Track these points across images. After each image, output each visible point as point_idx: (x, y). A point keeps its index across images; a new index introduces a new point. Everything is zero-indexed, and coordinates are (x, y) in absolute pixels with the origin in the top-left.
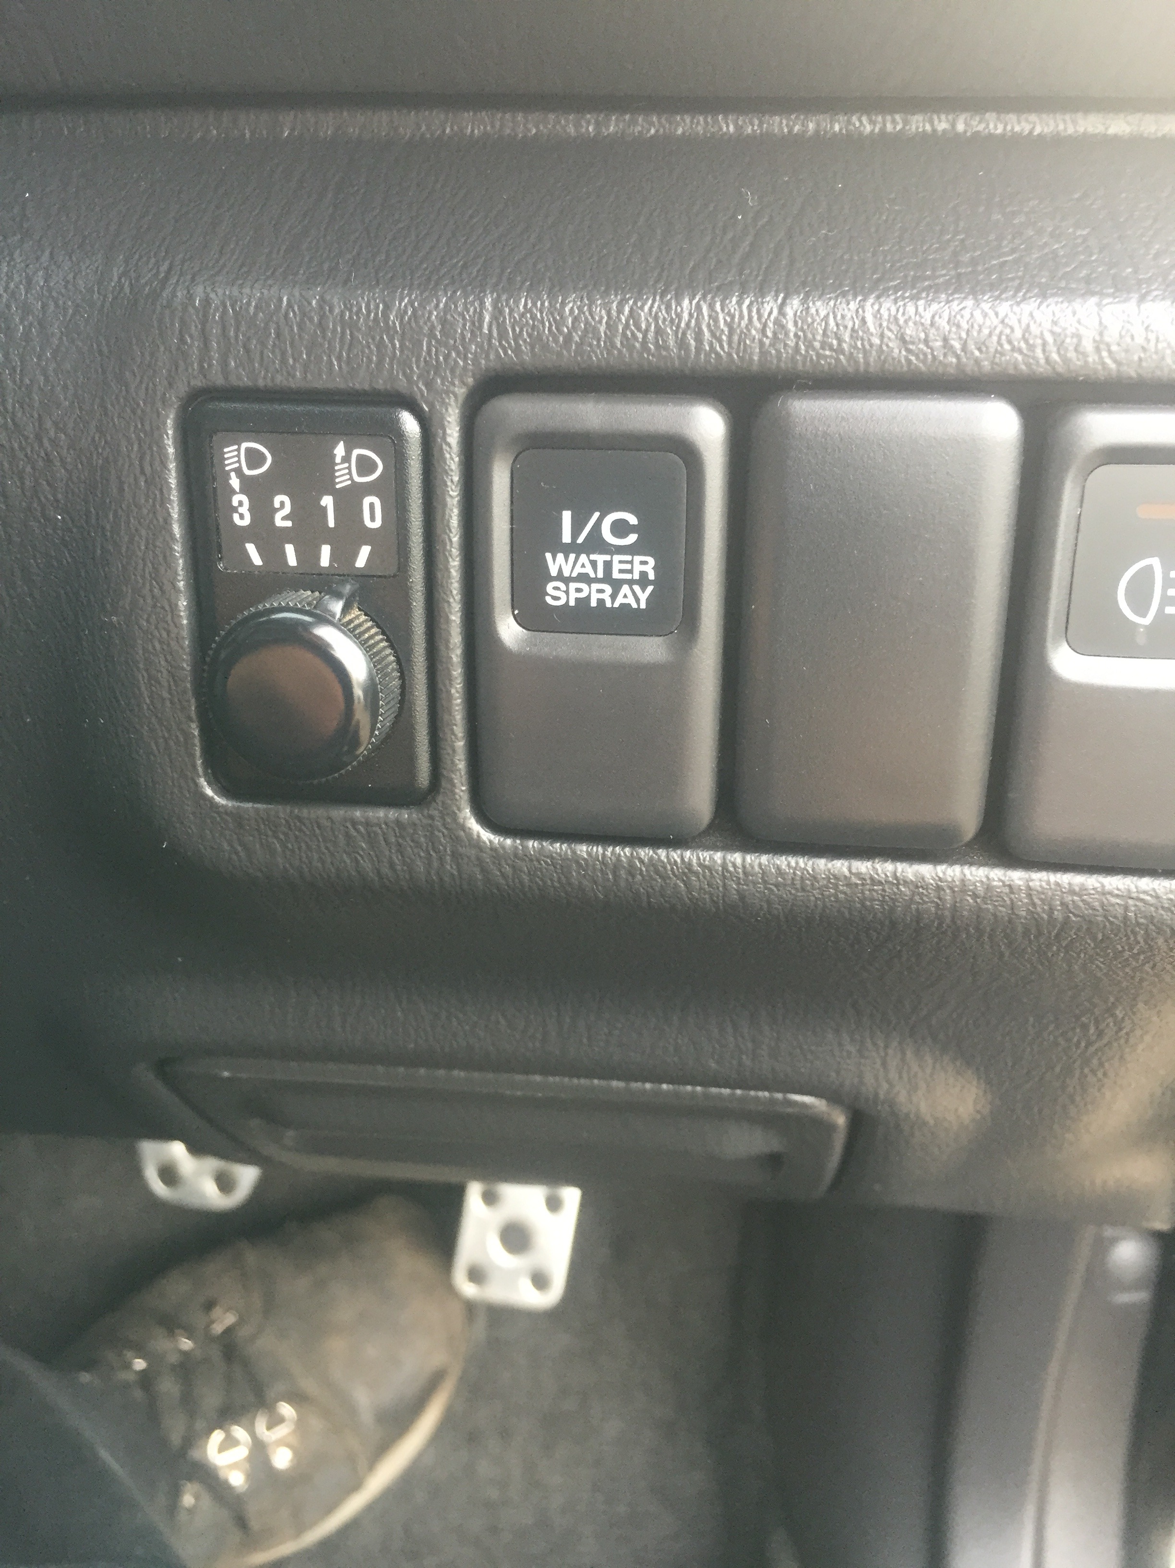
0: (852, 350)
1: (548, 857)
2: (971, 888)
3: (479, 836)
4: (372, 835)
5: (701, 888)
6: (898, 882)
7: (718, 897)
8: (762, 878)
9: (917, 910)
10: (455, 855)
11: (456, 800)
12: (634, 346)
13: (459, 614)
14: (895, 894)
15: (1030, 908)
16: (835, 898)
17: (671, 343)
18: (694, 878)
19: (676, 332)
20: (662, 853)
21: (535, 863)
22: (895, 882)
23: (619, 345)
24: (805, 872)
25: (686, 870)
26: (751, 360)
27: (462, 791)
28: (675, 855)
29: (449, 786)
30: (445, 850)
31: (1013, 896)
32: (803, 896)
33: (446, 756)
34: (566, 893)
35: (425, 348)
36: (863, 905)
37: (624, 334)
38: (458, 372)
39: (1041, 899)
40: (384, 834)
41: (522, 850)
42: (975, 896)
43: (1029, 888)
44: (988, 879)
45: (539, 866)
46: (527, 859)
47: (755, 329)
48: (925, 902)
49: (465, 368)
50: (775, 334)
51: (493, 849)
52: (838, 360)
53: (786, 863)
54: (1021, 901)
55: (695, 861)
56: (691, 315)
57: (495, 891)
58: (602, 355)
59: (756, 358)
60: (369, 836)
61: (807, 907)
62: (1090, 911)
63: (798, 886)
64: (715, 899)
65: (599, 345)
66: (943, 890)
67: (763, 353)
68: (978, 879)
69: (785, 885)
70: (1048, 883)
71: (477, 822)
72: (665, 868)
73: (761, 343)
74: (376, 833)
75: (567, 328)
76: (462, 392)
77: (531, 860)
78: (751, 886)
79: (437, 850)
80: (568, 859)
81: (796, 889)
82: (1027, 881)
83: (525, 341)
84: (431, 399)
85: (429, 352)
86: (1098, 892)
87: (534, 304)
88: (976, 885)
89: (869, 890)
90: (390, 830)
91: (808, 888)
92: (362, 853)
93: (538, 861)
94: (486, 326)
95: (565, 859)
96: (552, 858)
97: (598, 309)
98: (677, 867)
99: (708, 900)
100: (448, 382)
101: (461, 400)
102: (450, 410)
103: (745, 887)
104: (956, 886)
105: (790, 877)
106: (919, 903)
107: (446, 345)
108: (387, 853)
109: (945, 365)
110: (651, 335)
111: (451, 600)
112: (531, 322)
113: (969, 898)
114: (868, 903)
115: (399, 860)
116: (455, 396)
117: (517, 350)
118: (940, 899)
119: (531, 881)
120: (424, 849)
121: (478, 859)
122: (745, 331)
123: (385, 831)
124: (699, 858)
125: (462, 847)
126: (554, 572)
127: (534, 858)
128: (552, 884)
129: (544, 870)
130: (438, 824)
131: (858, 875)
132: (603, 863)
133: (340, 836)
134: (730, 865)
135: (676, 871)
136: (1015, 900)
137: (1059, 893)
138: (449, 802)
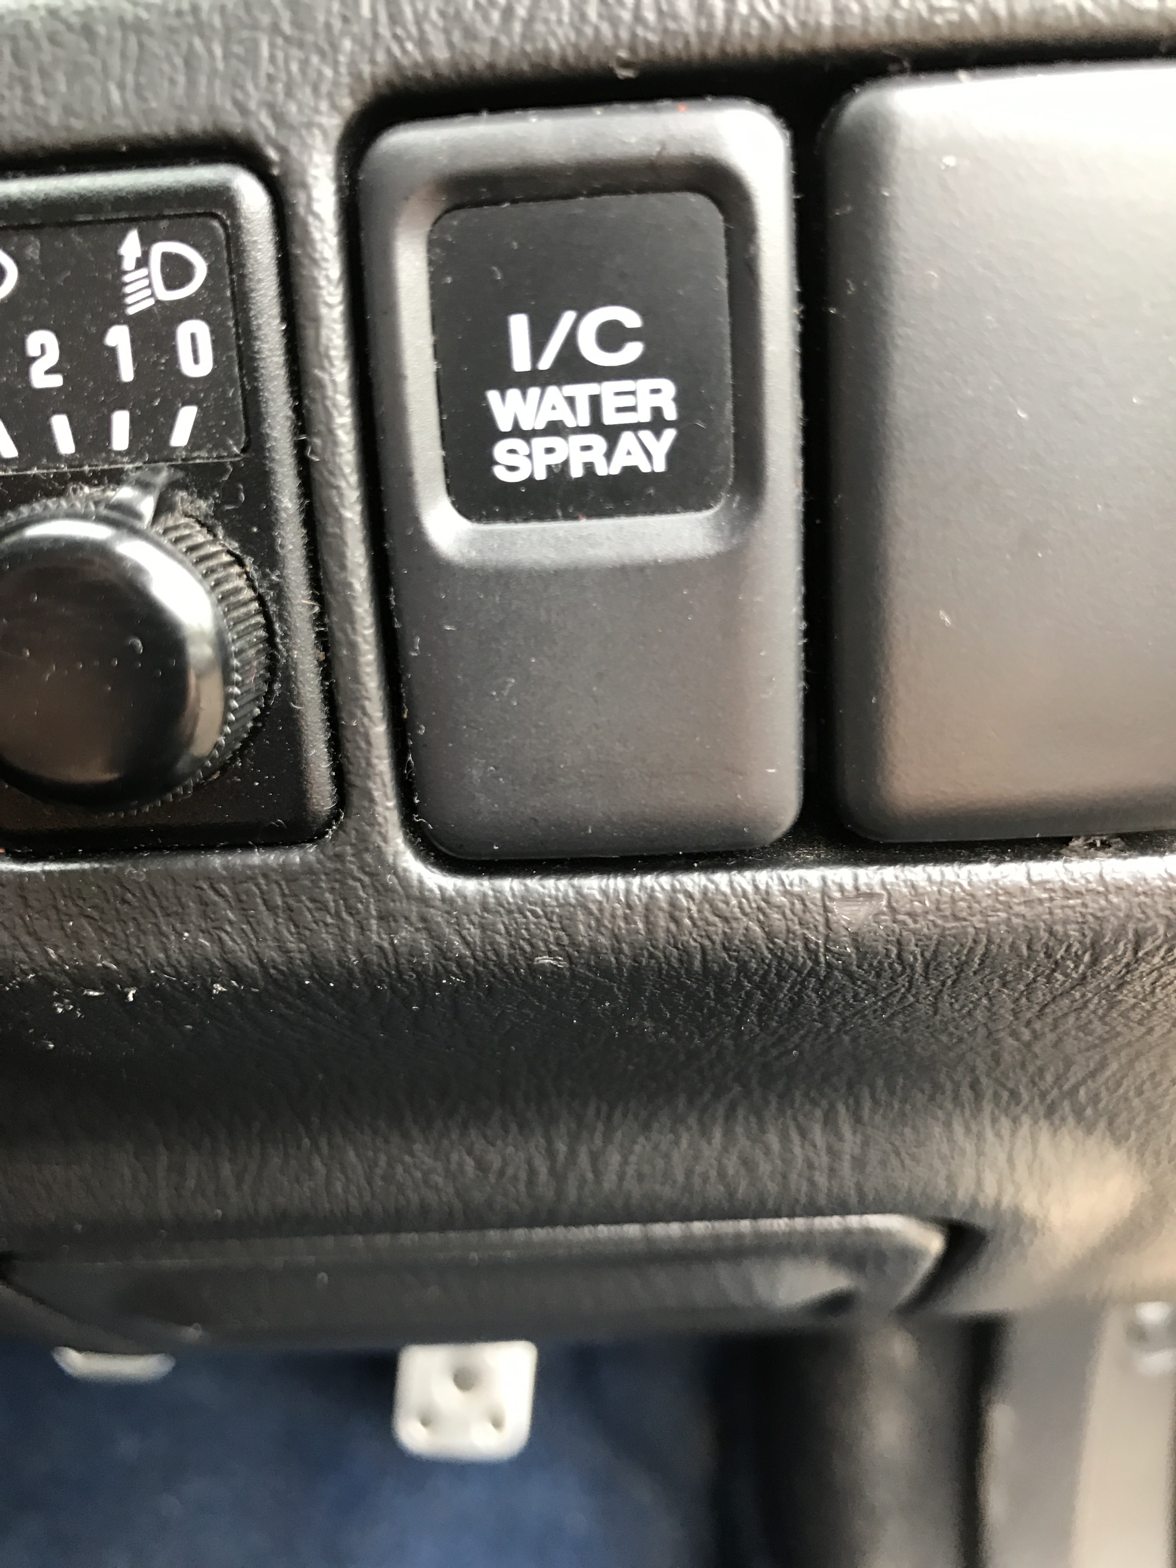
1: (535, 904)
3: (421, 882)
5: (788, 931)
11: (379, 825)
13: (358, 508)
16: (1008, 926)
18: (776, 916)
25: (763, 904)
29: (366, 804)
30: (367, 909)
38: (325, 88)
40: (262, 892)
46: (502, 910)
49: (336, 83)
74: (248, 893)
79: (354, 912)
80: (570, 905)
84: (282, 141)
90: (275, 886)
91: (964, 914)
92: (229, 929)
93: (521, 912)
96: (544, 905)
98: (748, 899)
107: (301, 45)
108: (271, 925)
115: (291, 933)
116: (325, 133)
119: (512, 946)
120: (333, 911)
121: (424, 919)
123: (265, 887)
125: (394, 901)
127: (513, 908)
133: (191, 904)
138: (368, 828)
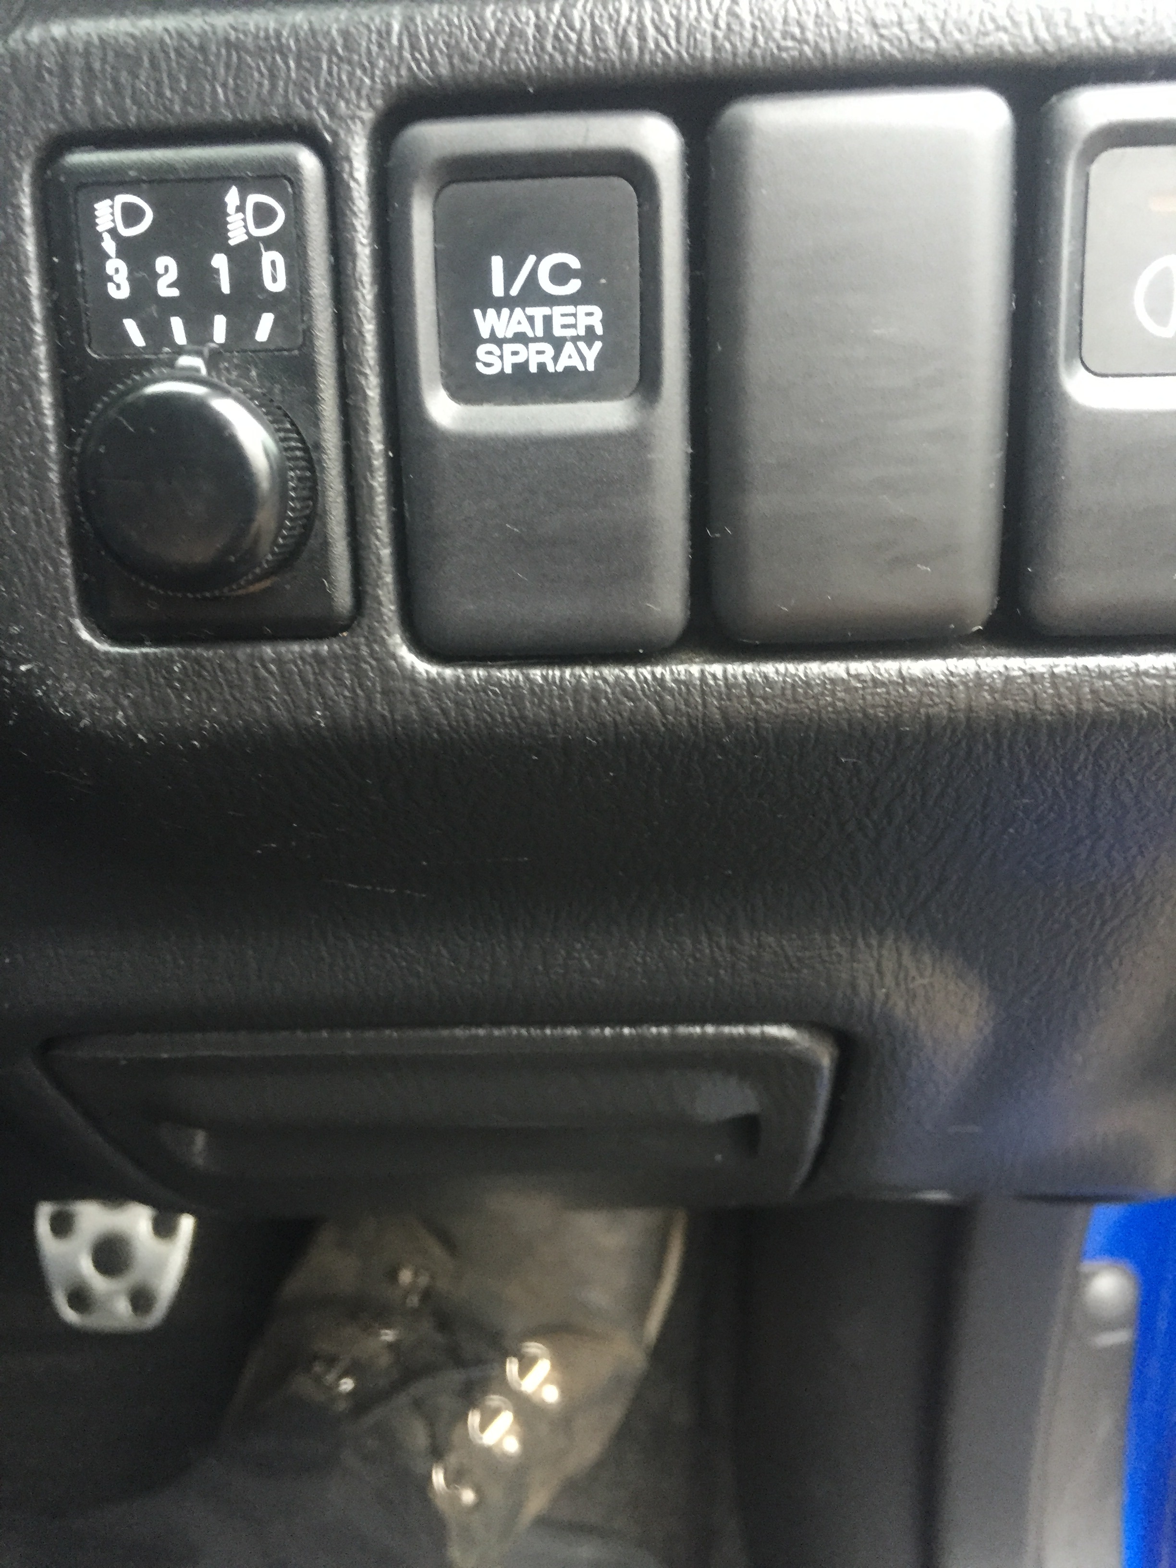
0: (818, 39)
2: (988, 681)
4: (287, 675)
6: (904, 680)
7: (697, 720)
8: (749, 691)
9: (928, 716)
10: (387, 692)
12: (568, 50)
14: (900, 696)
15: (1056, 700)
17: (611, 42)
19: (616, 31)
20: (630, 671)
21: (482, 694)
22: (900, 681)
23: (549, 47)
24: (797, 679)
26: (703, 57)
27: (391, 610)
28: (646, 671)
31: (1035, 687)
32: (796, 709)
33: (372, 568)
34: (520, 730)
35: (325, 66)
36: (865, 715)
37: (556, 37)
39: (1067, 688)
41: (466, 680)
42: (992, 690)
43: (1053, 675)
44: (1006, 667)
45: (487, 698)
47: (707, 22)
48: (936, 704)
50: (729, 26)
51: (431, 681)
52: (801, 52)
53: (774, 670)
54: (1045, 692)
55: (668, 677)
56: (631, 10)
57: (435, 735)
58: (531, 62)
59: (709, 55)
60: (283, 676)
61: (801, 722)
62: (1125, 698)
63: (789, 697)
64: (694, 722)
65: (527, 51)
66: (956, 686)
67: (717, 49)
68: (994, 670)
69: (774, 696)
70: (1076, 668)
71: (410, 650)
72: (633, 686)
73: (714, 38)
75: (491, 34)
76: (368, 115)
77: (476, 692)
78: (735, 700)
81: (788, 701)
82: (1051, 667)
83: (441, 51)
85: (330, 73)
86: (1131, 674)
87: (450, 9)
88: (993, 678)
89: (872, 694)
94: (395, 36)
95: (515, 686)
97: (524, 10)
99: (685, 724)
100: (353, 104)
101: (369, 126)
102: (357, 138)
103: (728, 703)
104: (971, 680)
105: (780, 687)
106: (930, 706)
109: (922, 51)
110: (587, 36)
111: (368, 371)
112: (447, 29)
113: (986, 694)
114: (871, 711)
117: (433, 63)
118: (952, 698)
122: (694, 23)
124: (672, 672)
126: (485, 334)
128: (503, 718)
129: (493, 703)
130: (365, 651)
131: (857, 677)
132: (562, 687)
134: (709, 677)
135: (647, 691)
136: (1039, 691)
137: (1087, 678)
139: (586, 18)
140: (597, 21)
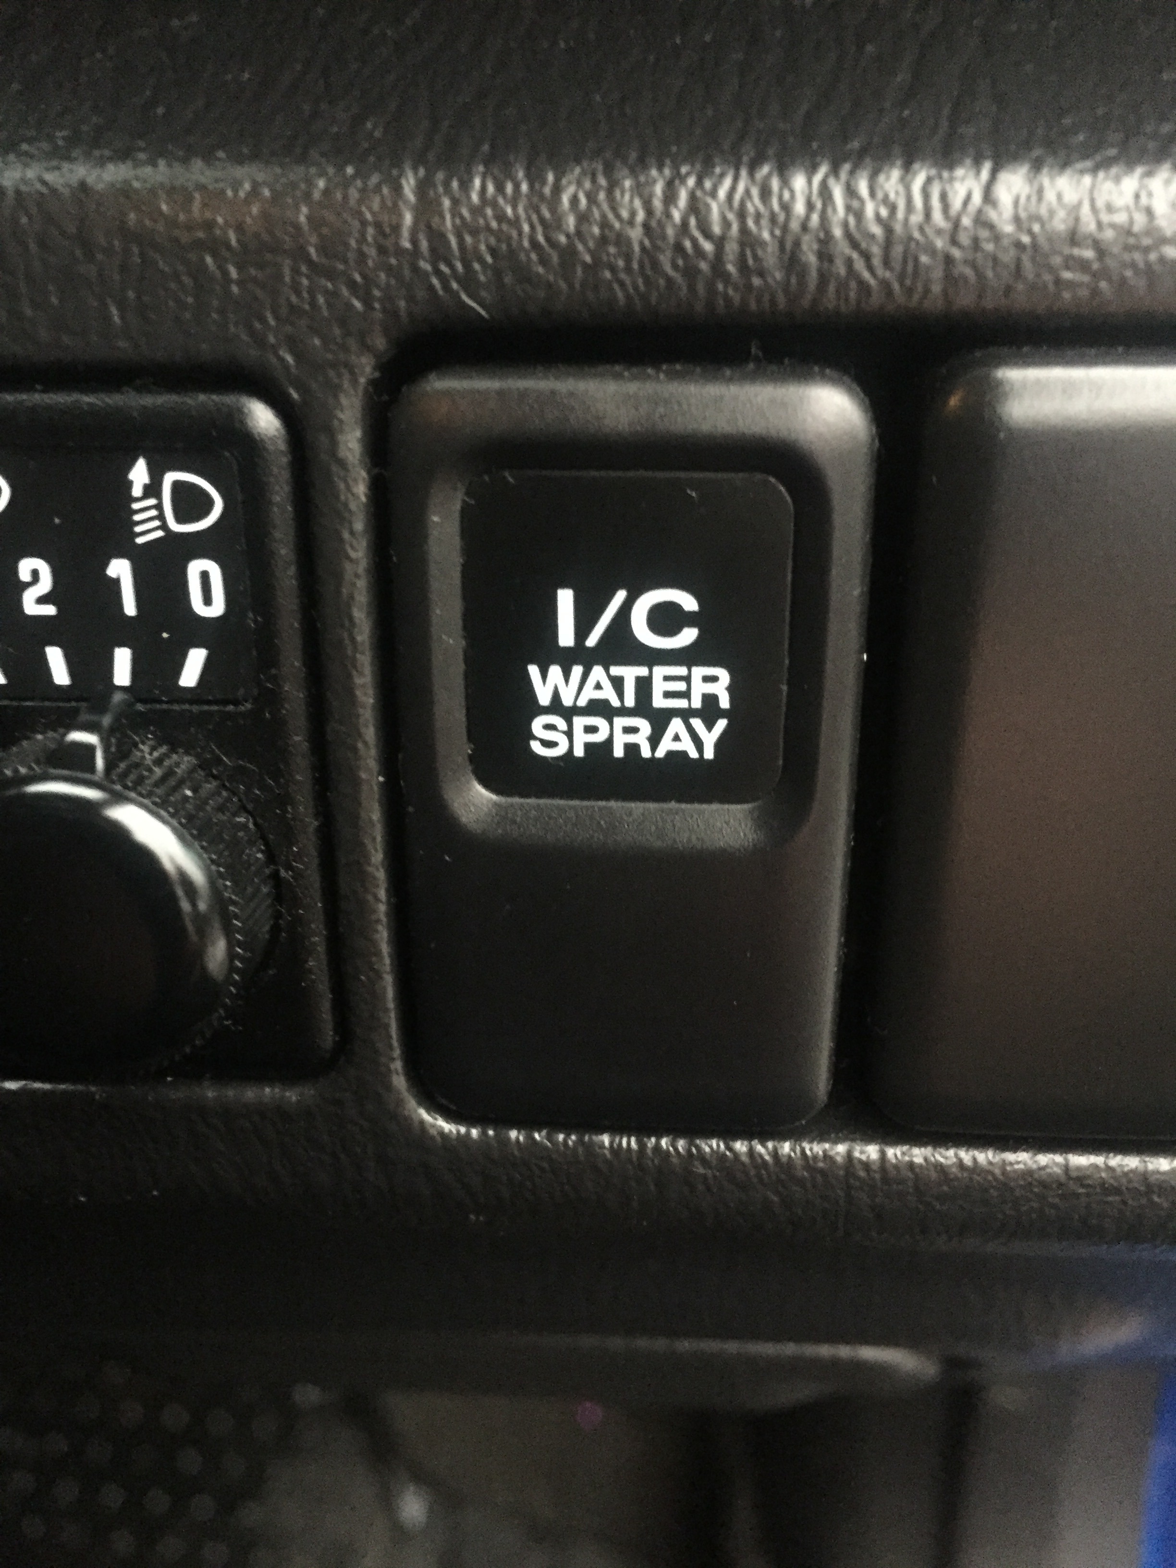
0: (1127, 274)
4: (239, 1133)
7: (836, 1214)
8: (915, 1187)
10: (381, 1159)
14: (1142, 1208)
17: (772, 261)
19: (781, 242)
20: (741, 1146)
23: (666, 265)
26: (927, 293)
27: (394, 1060)
32: (985, 1214)
37: (678, 247)
41: (499, 1145)
45: (530, 1175)
47: (939, 234)
50: (975, 242)
53: (955, 1159)
56: (810, 206)
59: (936, 289)
60: (231, 1134)
63: (976, 1198)
67: (951, 279)
69: (954, 1197)
71: (419, 1104)
72: (746, 1173)
73: (948, 261)
75: (568, 236)
76: (365, 364)
77: (515, 1165)
78: (895, 1197)
81: (973, 1203)
87: (500, 188)
94: (405, 233)
95: (573, 1158)
97: (627, 197)
99: (818, 1217)
100: (336, 343)
101: (363, 376)
102: (342, 399)
103: (884, 1199)
105: (963, 1186)
111: (361, 745)
122: (917, 234)
126: (544, 699)
128: (550, 1197)
130: (352, 1112)
134: (859, 1164)
135: (765, 1178)
139: (731, 216)
140: (751, 223)
